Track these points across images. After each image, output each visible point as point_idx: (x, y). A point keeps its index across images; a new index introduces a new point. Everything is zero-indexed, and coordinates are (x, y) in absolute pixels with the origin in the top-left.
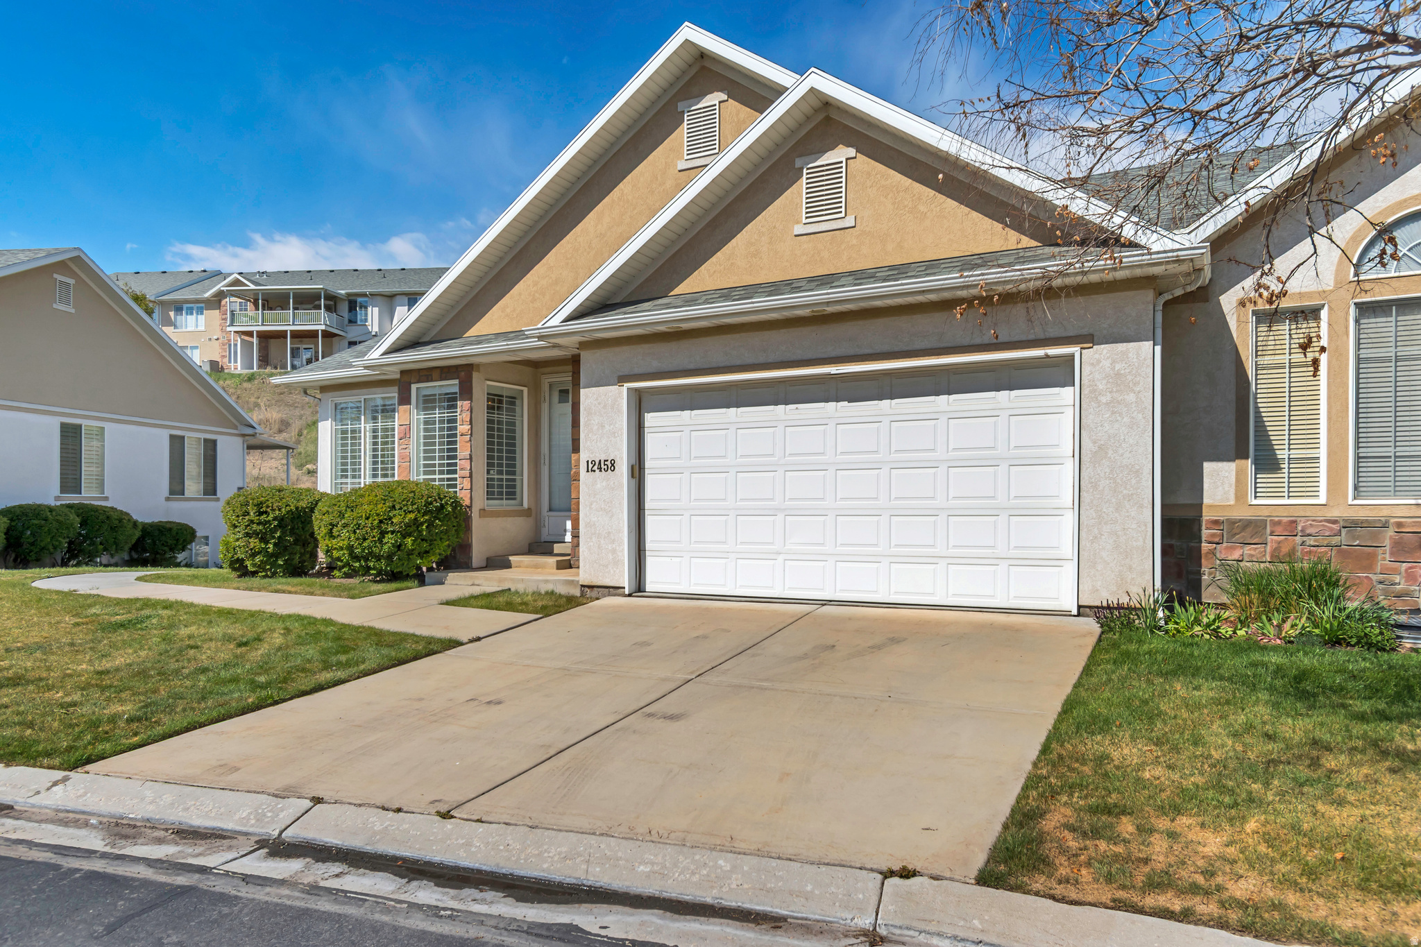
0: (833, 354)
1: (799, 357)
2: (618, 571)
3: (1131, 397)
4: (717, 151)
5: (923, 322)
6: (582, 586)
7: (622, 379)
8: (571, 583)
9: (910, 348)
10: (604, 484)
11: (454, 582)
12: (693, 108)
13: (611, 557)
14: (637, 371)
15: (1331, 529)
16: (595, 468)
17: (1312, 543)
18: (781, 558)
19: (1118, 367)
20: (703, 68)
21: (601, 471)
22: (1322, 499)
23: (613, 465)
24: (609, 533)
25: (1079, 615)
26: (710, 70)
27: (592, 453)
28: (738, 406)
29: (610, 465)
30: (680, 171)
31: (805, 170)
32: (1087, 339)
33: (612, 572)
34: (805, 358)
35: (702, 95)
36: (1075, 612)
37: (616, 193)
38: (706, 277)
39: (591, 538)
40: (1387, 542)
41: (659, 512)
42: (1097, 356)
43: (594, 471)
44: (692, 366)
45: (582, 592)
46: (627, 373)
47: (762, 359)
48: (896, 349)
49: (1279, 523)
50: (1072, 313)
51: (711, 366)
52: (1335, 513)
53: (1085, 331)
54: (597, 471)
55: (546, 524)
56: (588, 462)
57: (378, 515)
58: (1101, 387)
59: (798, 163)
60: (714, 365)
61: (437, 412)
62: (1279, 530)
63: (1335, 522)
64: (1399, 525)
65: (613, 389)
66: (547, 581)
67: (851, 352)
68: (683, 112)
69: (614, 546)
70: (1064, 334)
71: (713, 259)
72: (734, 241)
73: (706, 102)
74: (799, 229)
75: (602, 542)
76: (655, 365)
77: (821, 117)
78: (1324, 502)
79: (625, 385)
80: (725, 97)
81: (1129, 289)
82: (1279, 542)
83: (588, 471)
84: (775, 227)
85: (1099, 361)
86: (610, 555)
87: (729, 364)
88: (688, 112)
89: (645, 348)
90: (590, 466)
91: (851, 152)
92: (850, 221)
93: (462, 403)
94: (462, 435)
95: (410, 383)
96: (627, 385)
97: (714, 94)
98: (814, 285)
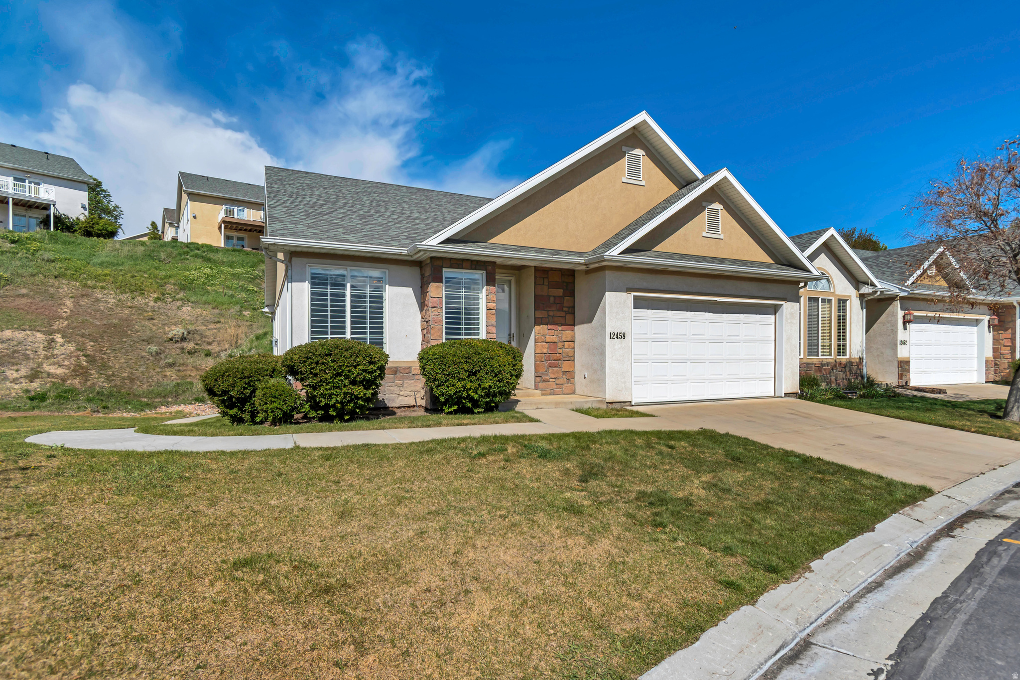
0: (717, 292)
1: (705, 292)
2: (627, 393)
4: (641, 179)
5: (744, 285)
6: (608, 403)
7: (629, 290)
8: (601, 401)
9: (741, 294)
10: (620, 346)
12: (630, 153)
13: (624, 386)
14: (637, 286)
15: (805, 365)
16: (615, 337)
18: (689, 381)
19: (792, 310)
20: (634, 134)
21: (618, 339)
22: (802, 356)
23: (623, 336)
25: (785, 396)
26: (637, 137)
27: (613, 328)
28: (672, 310)
30: (623, 183)
31: (707, 208)
32: (786, 300)
33: (624, 393)
34: (707, 292)
35: (634, 148)
36: (783, 396)
38: (667, 245)
39: (613, 376)
40: (813, 369)
42: (787, 306)
43: (614, 339)
44: (662, 288)
45: (609, 407)
46: (632, 287)
48: (737, 294)
51: (671, 290)
52: (805, 361)
53: (785, 297)
54: (616, 339)
56: (610, 333)
59: (704, 204)
61: (463, 291)
63: (805, 363)
64: (815, 364)
65: (623, 294)
67: (723, 293)
68: (625, 153)
69: (625, 380)
70: (780, 297)
71: (671, 238)
72: (679, 232)
73: (635, 152)
74: (704, 234)
75: (619, 378)
76: (645, 285)
80: (645, 154)
81: (794, 284)
83: (610, 338)
84: (695, 230)
88: (628, 154)
89: (640, 275)
90: (612, 335)
91: (722, 206)
92: (722, 237)
93: (489, 287)
94: (488, 309)
95: (442, 267)
96: (633, 294)
97: (639, 150)
98: (717, 261)
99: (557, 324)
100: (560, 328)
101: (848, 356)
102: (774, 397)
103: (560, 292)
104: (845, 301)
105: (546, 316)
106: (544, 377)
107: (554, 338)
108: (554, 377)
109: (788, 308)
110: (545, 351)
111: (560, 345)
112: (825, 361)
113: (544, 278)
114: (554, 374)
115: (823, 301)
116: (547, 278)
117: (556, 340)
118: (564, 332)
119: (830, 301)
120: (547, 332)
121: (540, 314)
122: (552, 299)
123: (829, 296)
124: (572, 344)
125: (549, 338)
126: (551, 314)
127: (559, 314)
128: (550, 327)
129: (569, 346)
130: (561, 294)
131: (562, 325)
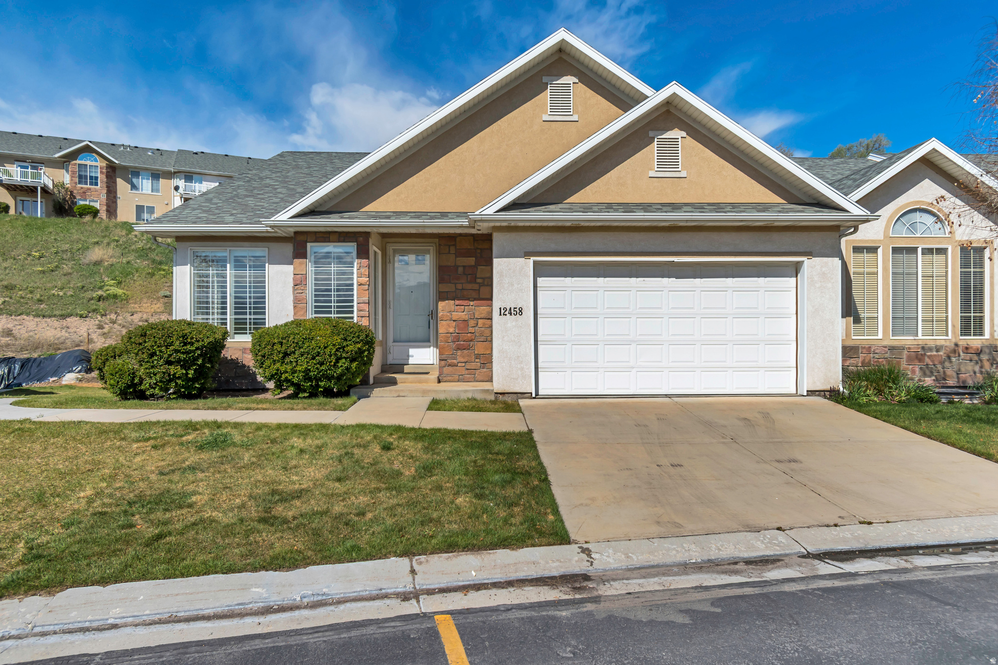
0: (674, 250)
1: (653, 250)
2: (525, 382)
3: (830, 285)
4: (571, 113)
5: (726, 237)
6: (496, 393)
7: (527, 254)
8: (487, 391)
9: (719, 251)
10: (514, 324)
11: (380, 395)
12: (554, 82)
13: (520, 373)
14: (538, 249)
15: (885, 350)
16: (507, 313)
17: (878, 357)
18: (634, 370)
19: (824, 269)
20: (560, 58)
21: (511, 315)
22: (880, 336)
23: (521, 311)
24: (518, 357)
25: (808, 395)
26: (565, 61)
27: (504, 303)
28: (605, 277)
29: (518, 311)
30: (544, 121)
31: (656, 139)
32: (809, 254)
33: (521, 383)
34: (657, 251)
35: (561, 76)
36: (805, 394)
37: (495, 126)
38: (590, 194)
39: (504, 361)
40: (905, 357)
41: (548, 343)
42: (814, 263)
43: (506, 315)
44: (580, 250)
45: (496, 398)
46: (531, 251)
47: (629, 250)
48: (711, 251)
49: (864, 347)
50: (802, 239)
51: (594, 251)
52: (885, 343)
53: (808, 250)
54: (508, 315)
55: (391, 351)
56: (500, 309)
57: (334, 345)
58: (816, 279)
59: (651, 134)
60: (596, 250)
61: (332, 266)
62: (864, 351)
63: (886, 347)
64: (909, 348)
65: (521, 260)
66: (466, 391)
67: (685, 250)
68: (547, 84)
69: (522, 365)
70: (798, 251)
71: (595, 184)
72: (609, 174)
73: (563, 81)
74: (652, 174)
75: (513, 363)
76: (553, 247)
77: (664, 109)
78: (881, 338)
79: (532, 258)
80: (577, 81)
81: (829, 231)
82: (865, 357)
83: (500, 315)
84: (636, 170)
85: (815, 266)
86: (519, 372)
87: (606, 251)
88: (550, 84)
89: (546, 235)
90: (503, 311)
91: (684, 134)
92: (683, 174)
93: (360, 260)
94: (360, 285)
95: (306, 242)
96: (533, 259)
97: (569, 77)
98: (669, 208)
99: (468, 299)
100: (472, 303)
101: (987, 335)
102: (796, 395)
103: (472, 261)
104: (980, 251)
105: (454, 289)
106: (450, 361)
107: (463, 316)
108: (462, 360)
109: (811, 266)
110: (451, 330)
111: (472, 323)
112: (932, 344)
113: (449, 246)
114: (463, 357)
115: (928, 251)
116: (455, 245)
117: (466, 318)
118: (477, 308)
119: (942, 251)
120: (453, 308)
121: (445, 288)
122: (460, 270)
123: (939, 243)
124: (488, 322)
125: (456, 315)
126: (459, 286)
127: (469, 286)
128: (457, 302)
129: (484, 324)
130: (473, 263)
131: (475, 299)
